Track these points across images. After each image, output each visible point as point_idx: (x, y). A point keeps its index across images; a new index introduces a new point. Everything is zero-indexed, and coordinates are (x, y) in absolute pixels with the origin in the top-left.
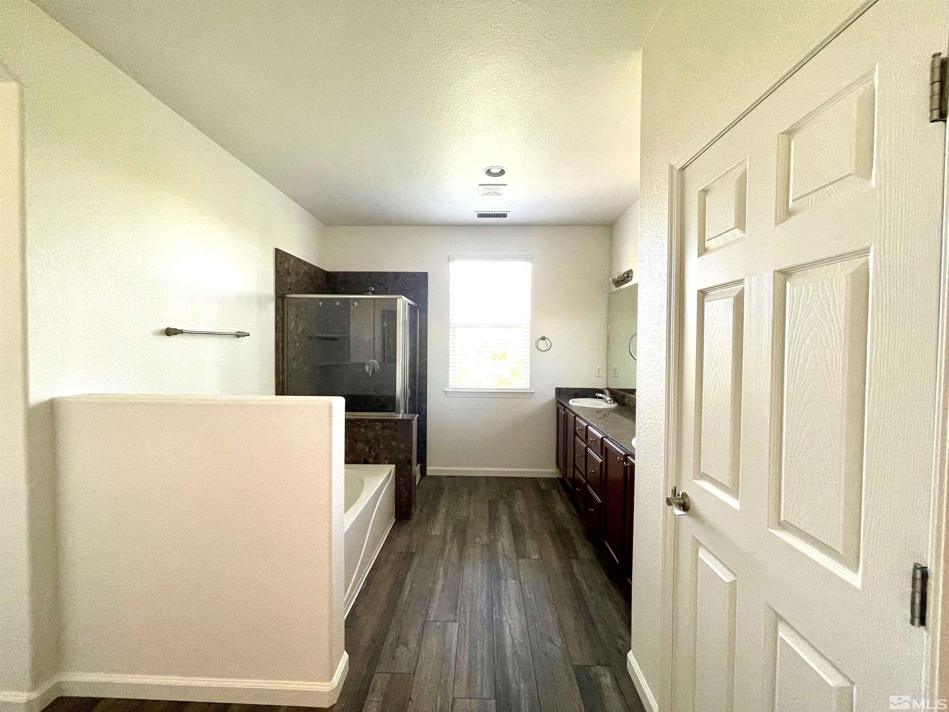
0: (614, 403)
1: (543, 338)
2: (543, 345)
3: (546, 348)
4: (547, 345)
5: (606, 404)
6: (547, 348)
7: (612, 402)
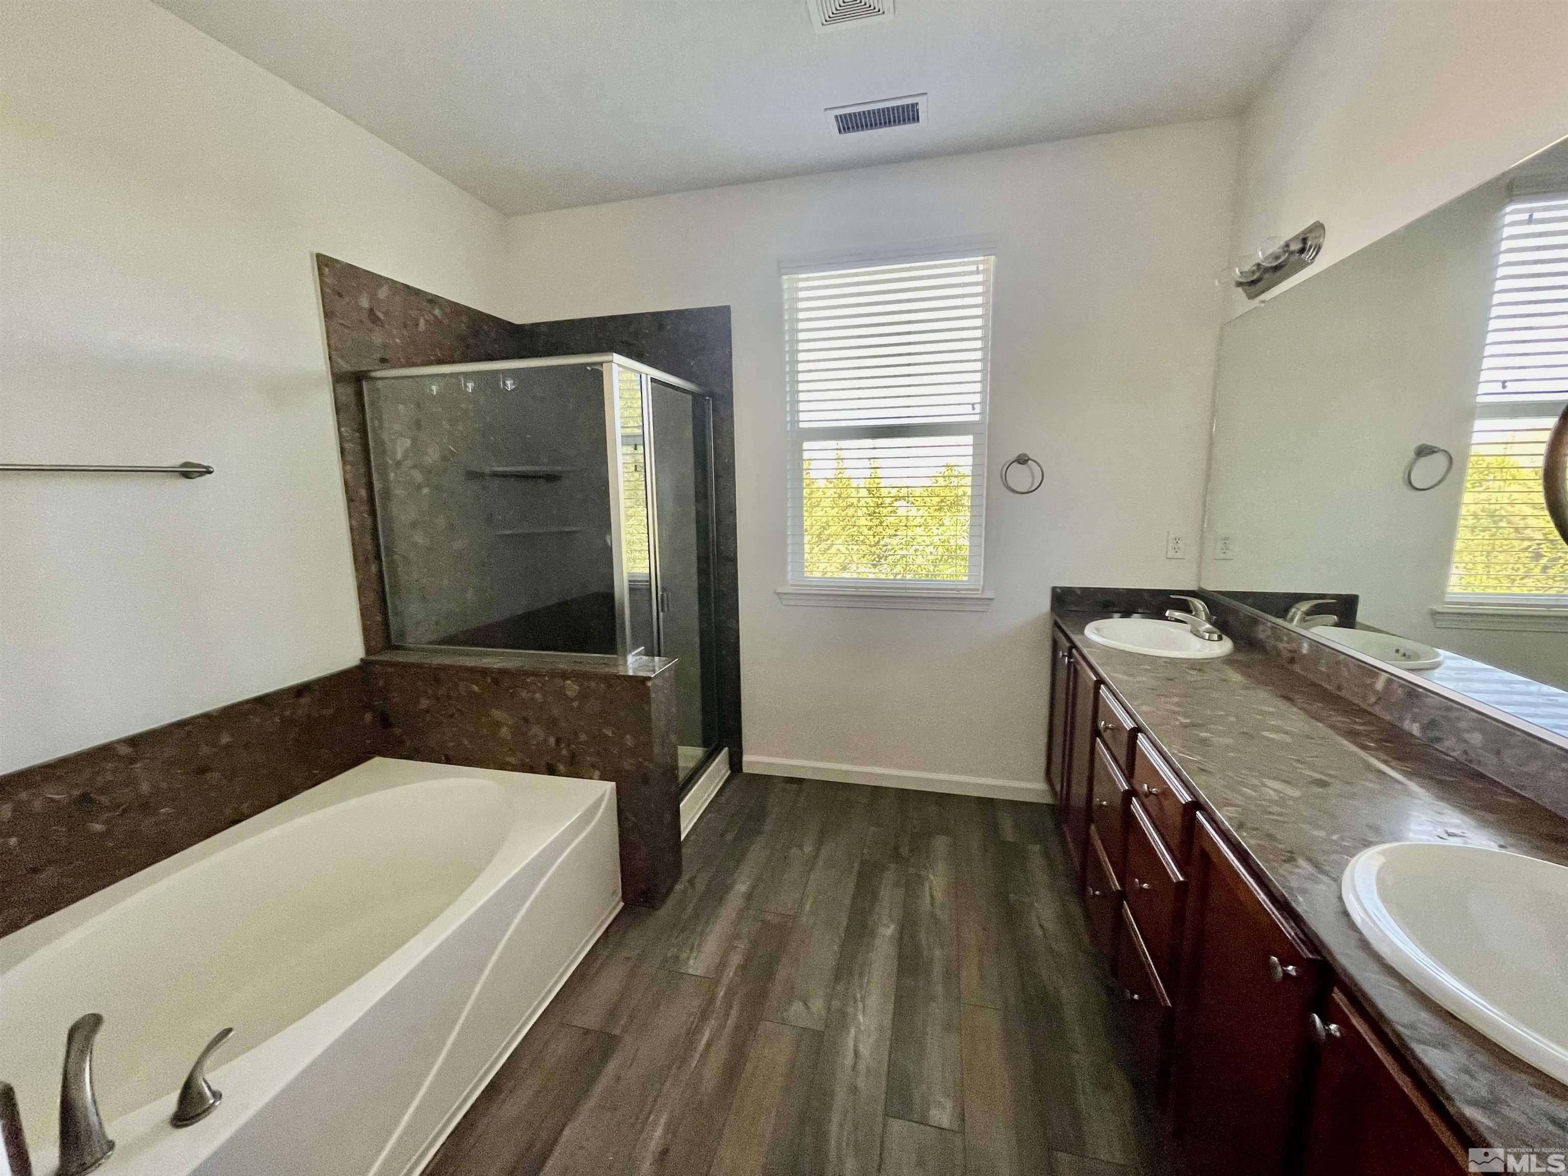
0: (1220, 638)
1: (1023, 460)
2: (1020, 477)
3: (1029, 485)
4: (1033, 474)
5: (1196, 642)
6: (1031, 487)
7: (1215, 637)
